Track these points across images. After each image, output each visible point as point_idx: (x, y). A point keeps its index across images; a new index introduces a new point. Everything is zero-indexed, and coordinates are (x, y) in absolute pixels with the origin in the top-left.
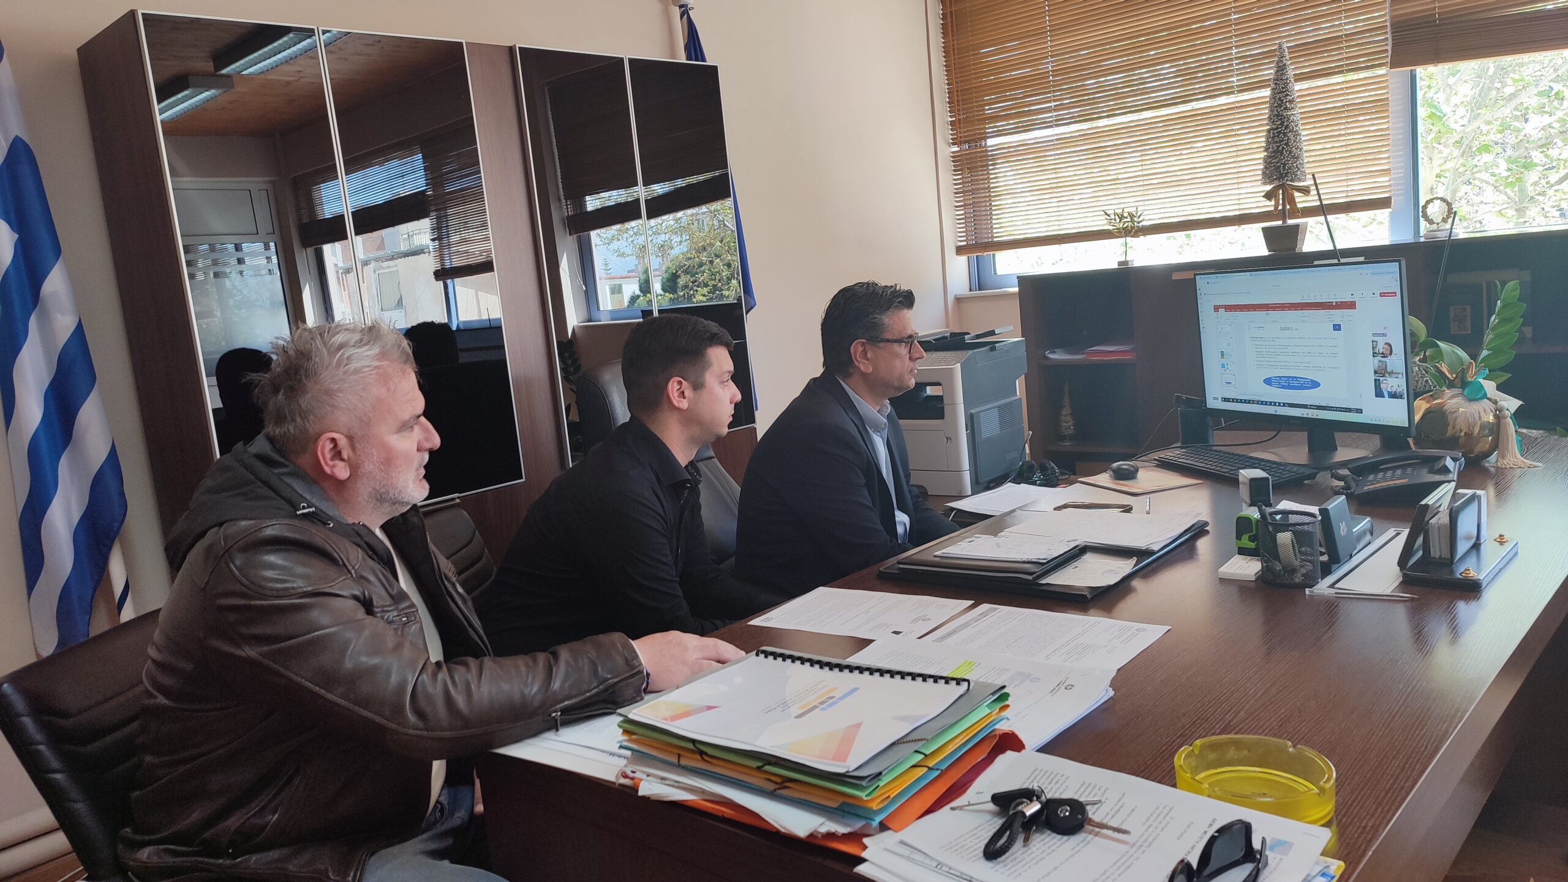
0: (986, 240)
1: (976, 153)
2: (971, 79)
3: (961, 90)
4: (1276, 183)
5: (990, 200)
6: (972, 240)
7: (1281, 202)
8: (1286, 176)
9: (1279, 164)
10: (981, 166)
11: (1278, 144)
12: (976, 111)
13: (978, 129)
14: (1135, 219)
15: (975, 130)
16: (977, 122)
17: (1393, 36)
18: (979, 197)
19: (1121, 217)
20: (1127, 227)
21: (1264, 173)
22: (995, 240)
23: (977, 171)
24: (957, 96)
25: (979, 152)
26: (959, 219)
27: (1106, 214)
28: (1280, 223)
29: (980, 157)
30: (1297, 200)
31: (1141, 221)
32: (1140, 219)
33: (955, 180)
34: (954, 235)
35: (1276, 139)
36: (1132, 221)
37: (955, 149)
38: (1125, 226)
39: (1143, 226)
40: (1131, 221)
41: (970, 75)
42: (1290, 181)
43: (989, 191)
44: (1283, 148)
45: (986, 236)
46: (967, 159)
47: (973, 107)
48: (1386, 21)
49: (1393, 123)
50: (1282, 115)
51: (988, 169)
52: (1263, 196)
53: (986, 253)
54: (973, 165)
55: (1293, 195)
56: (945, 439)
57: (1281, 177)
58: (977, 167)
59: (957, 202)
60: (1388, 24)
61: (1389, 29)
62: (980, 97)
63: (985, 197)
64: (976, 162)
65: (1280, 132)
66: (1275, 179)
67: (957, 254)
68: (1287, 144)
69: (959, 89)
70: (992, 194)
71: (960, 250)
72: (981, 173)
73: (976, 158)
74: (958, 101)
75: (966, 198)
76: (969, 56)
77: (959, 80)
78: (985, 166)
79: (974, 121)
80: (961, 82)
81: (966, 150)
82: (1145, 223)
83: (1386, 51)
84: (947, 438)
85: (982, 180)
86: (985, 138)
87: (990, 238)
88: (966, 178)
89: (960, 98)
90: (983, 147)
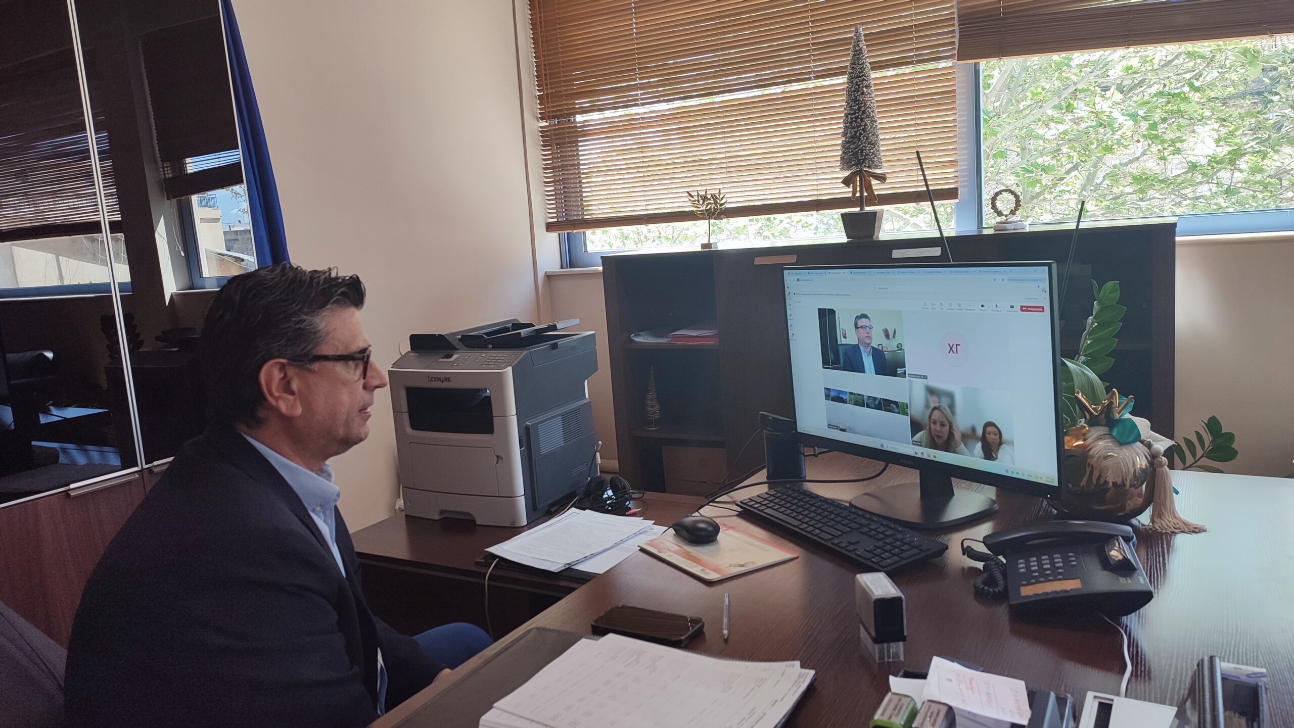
0: (575, 218)
1: (563, 128)
2: (558, 53)
3: (549, 64)
4: (854, 169)
5: (580, 177)
6: (563, 217)
7: (858, 189)
8: (863, 162)
9: (857, 150)
10: (569, 142)
11: (856, 130)
12: (564, 86)
13: (566, 105)
14: (718, 201)
15: (562, 105)
16: (564, 98)
17: (960, 29)
18: (568, 174)
19: (705, 198)
20: (710, 208)
21: (842, 158)
22: (585, 217)
23: (565, 148)
24: (545, 70)
25: (568, 128)
26: (548, 196)
27: (690, 195)
28: (857, 209)
29: (568, 133)
30: (874, 188)
31: (724, 204)
32: (723, 201)
33: (544, 155)
34: (543, 212)
35: (854, 124)
36: (716, 203)
37: (544, 124)
38: (708, 208)
39: (726, 209)
40: (714, 203)
41: (557, 49)
42: (868, 167)
43: (579, 168)
44: (861, 134)
45: (575, 213)
46: (555, 135)
47: (560, 82)
48: (953, 13)
49: (960, 115)
50: (859, 100)
51: (577, 146)
52: (842, 182)
53: (575, 231)
54: (561, 141)
55: (870, 182)
56: (495, 459)
57: (859, 163)
58: (565, 143)
59: (546, 177)
60: (956, 16)
61: (956, 22)
62: (567, 71)
63: (576, 174)
64: (564, 138)
65: (857, 118)
66: (854, 165)
67: (547, 231)
68: (864, 130)
69: (547, 63)
70: (582, 172)
71: (550, 227)
72: (569, 149)
73: (564, 134)
74: (545, 75)
75: (556, 174)
76: (556, 29)
77: (546, 53)
78: (574, 142)
79: (561, 96)
80: (549, 55)
81: (555, 125)
82: (728, 206)
83: (954, 42)
84: (498, 457)
85: (570, 156)
86: (574, 114)
87: (580, 215)
88: (555, 153)
89: (548, 72)
90: (572, 123)
